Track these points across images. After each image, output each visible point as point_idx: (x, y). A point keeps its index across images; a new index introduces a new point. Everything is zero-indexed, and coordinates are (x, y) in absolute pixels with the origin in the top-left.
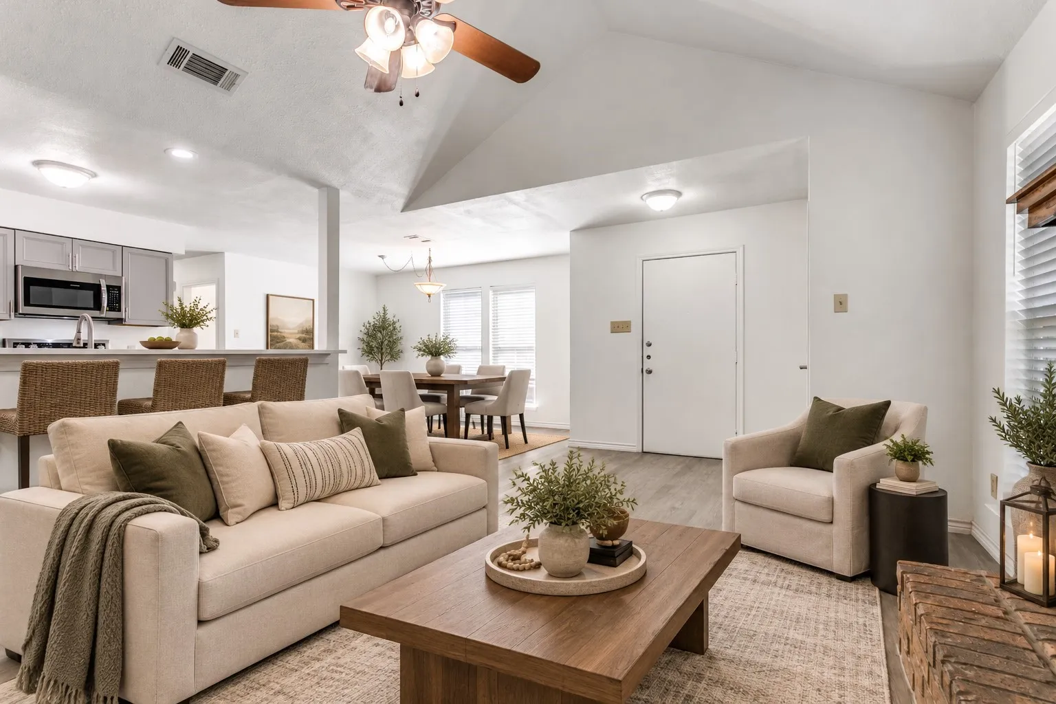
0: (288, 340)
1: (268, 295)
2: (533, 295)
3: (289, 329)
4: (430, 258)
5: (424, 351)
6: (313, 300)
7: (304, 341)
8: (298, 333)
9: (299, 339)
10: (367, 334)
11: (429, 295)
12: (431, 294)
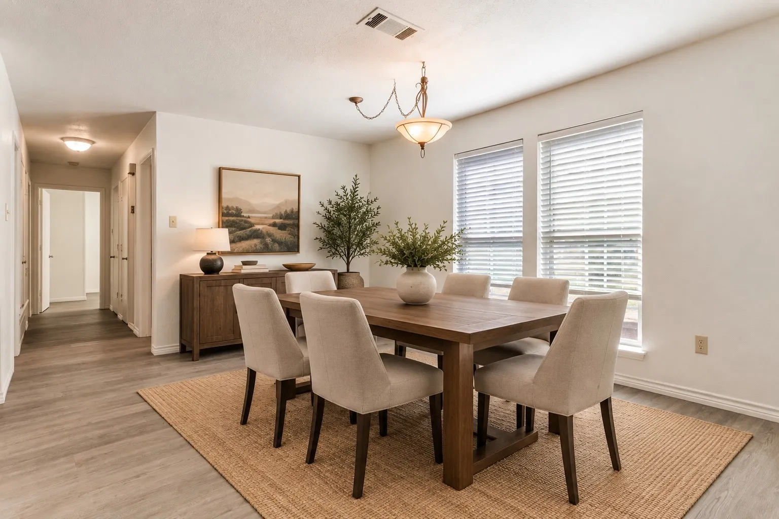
0: (257, 227)
1: (220, 170)
2: (639, 133)
3: (259, 212)
4: (424, 81)
5: (394, 257)
6: (299, 177)
7: (282, 227)
8: (273, 218)
9: (274, 225)
10: (329, 219)
11: (422, 145)
12: (425, 142)
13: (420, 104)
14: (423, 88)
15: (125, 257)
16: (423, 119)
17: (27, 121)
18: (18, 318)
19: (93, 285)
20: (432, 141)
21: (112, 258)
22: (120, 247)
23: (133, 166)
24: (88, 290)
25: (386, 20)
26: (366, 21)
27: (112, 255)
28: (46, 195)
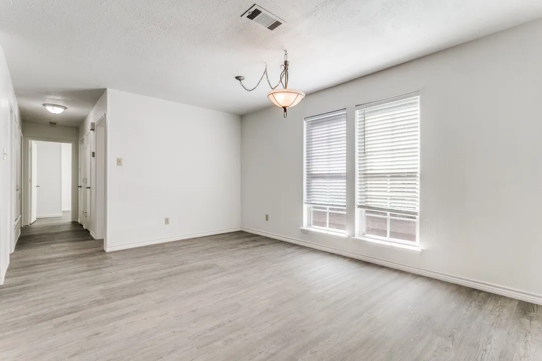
11: (285, 108)
12: (287, 107)
13: (283, 80)
14: (285, 68)
15: (89, 187)
16: (286, 90)
17: (19, 93)
18: (13, 227)
19: (67, 205)
20: (291, 106)
21: (79, 188)
22: (85, 180)
23: (93, 124)
24: (63, 209)
25: (261, 14)
26: (247, 14)
27: (79, 185)
28: (35, 145)
